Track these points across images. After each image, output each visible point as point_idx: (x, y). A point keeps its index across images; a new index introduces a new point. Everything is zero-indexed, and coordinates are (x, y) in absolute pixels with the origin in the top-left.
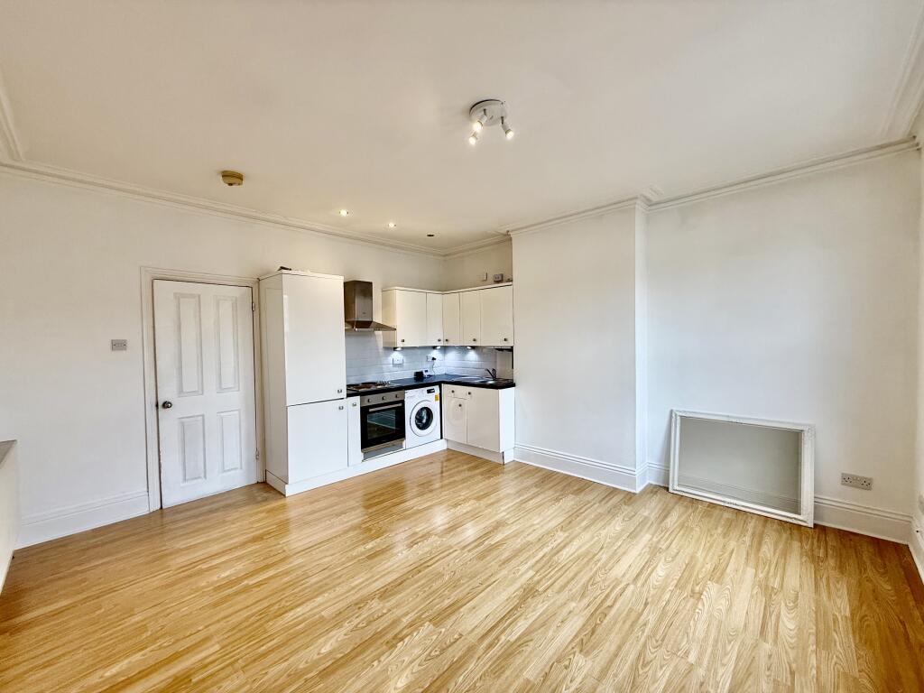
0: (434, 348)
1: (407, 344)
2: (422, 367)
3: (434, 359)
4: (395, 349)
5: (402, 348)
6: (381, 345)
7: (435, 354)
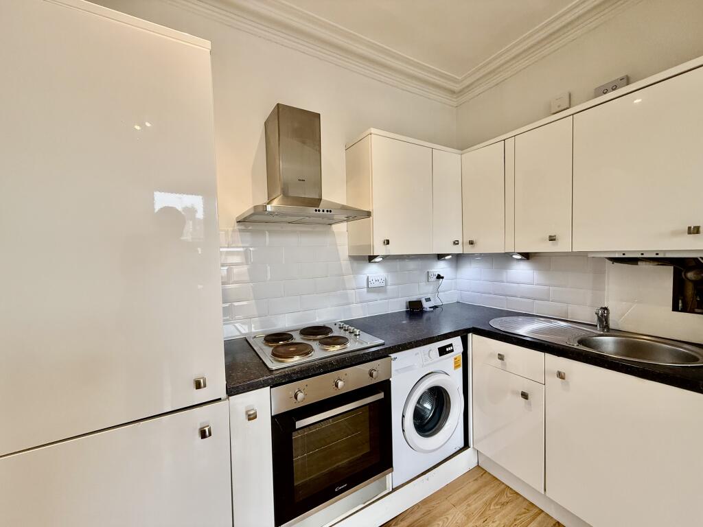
0: (440, 257)
1: (393, 250)
2: (421, 291)
3: (439, 277)
4: (371, 258)
5: (385, 257)
6: (344, 251)
7: (441, 267)
